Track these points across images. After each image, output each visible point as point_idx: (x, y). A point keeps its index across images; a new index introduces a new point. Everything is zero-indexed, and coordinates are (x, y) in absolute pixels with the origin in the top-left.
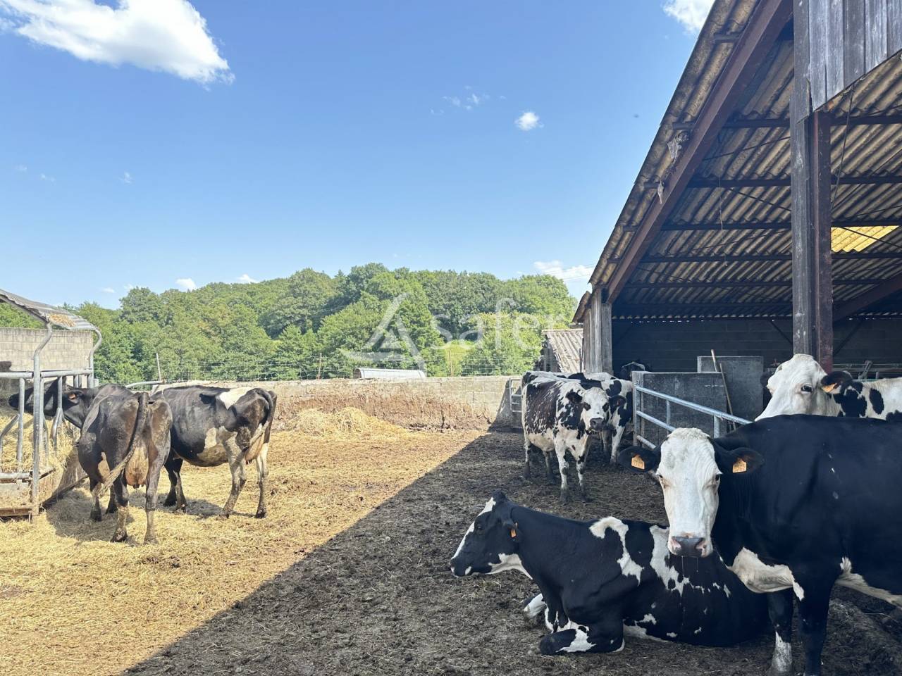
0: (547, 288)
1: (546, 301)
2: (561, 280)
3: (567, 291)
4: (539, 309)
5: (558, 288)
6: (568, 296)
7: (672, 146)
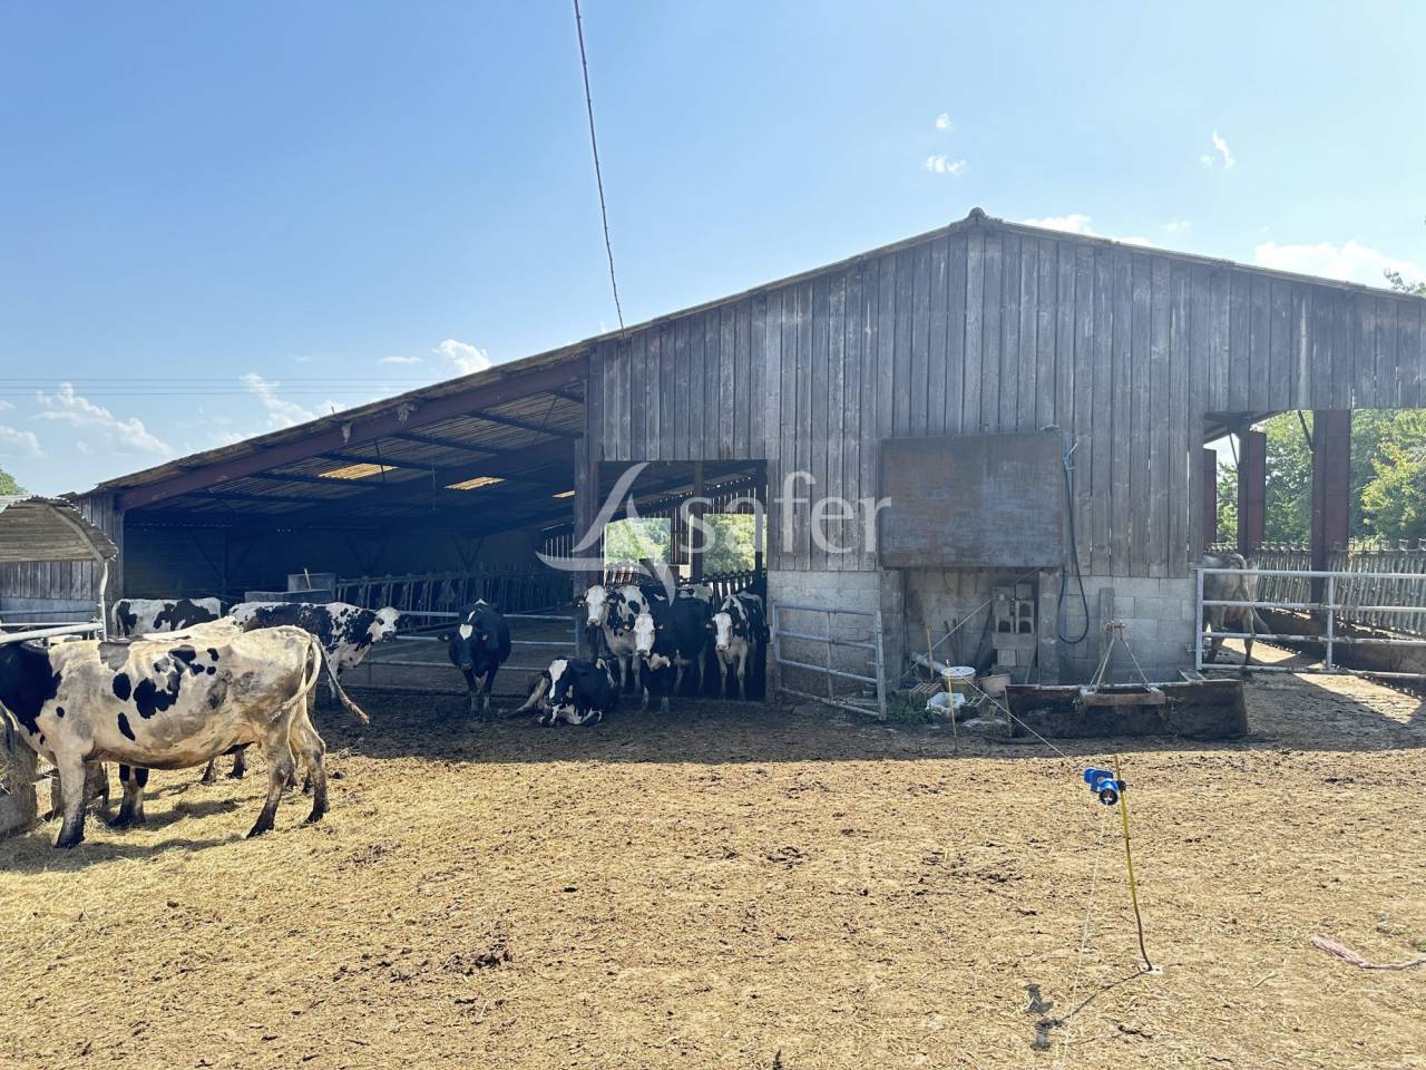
7: (400, 410)
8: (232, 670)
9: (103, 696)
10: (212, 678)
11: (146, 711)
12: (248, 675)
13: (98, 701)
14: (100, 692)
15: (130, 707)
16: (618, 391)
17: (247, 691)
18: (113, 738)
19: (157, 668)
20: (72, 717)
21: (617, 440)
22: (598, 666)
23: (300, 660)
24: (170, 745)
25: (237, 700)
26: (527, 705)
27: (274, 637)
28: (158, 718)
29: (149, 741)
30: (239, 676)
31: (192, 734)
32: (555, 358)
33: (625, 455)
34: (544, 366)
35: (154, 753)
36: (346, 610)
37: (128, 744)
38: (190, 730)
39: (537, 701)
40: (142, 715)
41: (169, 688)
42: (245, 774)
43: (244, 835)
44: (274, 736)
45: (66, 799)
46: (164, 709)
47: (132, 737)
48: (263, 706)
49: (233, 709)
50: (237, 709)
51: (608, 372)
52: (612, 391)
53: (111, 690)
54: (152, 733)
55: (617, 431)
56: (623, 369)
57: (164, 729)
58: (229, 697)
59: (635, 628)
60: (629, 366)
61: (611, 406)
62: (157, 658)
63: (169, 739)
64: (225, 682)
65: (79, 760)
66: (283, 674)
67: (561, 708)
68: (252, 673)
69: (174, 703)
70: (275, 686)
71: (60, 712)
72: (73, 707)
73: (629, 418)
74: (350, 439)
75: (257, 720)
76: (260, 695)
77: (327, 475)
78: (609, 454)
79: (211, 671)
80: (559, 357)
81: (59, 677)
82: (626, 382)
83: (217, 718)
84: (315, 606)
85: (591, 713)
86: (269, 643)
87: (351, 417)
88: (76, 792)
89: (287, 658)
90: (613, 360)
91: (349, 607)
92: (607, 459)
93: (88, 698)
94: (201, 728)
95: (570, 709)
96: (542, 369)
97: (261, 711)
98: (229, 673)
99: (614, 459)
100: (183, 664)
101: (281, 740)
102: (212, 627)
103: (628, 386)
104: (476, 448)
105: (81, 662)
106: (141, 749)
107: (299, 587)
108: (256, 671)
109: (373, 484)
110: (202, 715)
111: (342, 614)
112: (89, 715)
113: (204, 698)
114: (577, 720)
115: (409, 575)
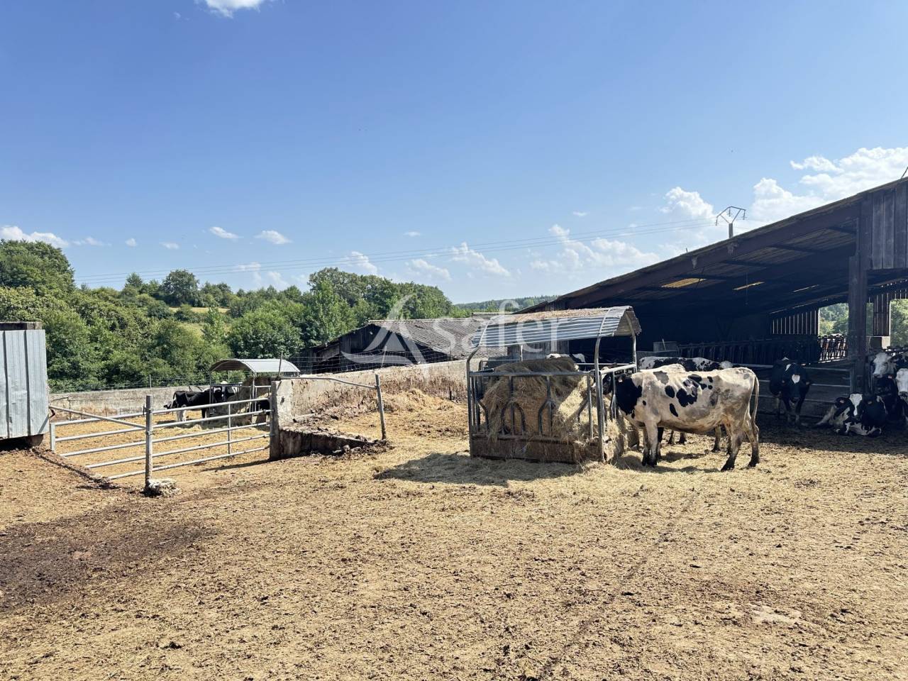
0: (42, 258)
1: (47, 274)
2: (59, 249)
3: (67, 262)
4: (38, 282)
5: (56, 258)
6: (69, 268)
7: (729, 247)
8: (720, 388)
9: (661, 395)
10: (711, 391)
11: (683, 404)
12: (727, 391)
13: (659, 398)
14: (659, 394)
15: (675, 401)
16: (884, 223)
17: (727, 398)
18: (668, 416)
19: (685, 384)
20: (650, 405)
21: (883, 255)
22: (878, 400)
23: (751, 385)
24: (694, 421)
25: (722, 403)
26: (822, 422)
27: (737, 373)
28: (689, 407)
29: (685, 418)
30: (723, 391)
31: (705, 417)
32: (835, 206)
33: (889, 264)
34: (826, 212)
35: (687, 424)
36: (704, 362)
37: (674, 419)
38: (704, 415)
39: (828, 421)
40: (682, 405)
41: (693, 394)
42: (685, 443)
43: (720, 469)
44: (738, 422)
45: (651, 442)
46: (692, 403)
47: (676, 415)
48: (734, 407)
49: (720, 406)
50: (722, 407)
51: (876, 212)
52: (880, 224)
53: (665, 393)
54: (687, 414)
55: (883, 249)
56: (889, 208)
57: (692, 413)
58: (719, 401)
59: (897, 378)
60: (893, 206)
61: (878, 234)
62: (684, 380)
63: (695, 418)
64: (718, 394)
65: (656, 425)
66: (744, 391)
67: (851, 424)
68: (729, 390)
69: (696, 401)
70: (740, 397)
71: (644, 403)
72: (649, 400)
73: (893, 241)
74: (697, 265)
75: (731, 413)
76: (733, 401)
77: (665, 286)
78: (876, 265)
79: (710, 387)
80: (837, 205)
81: (640, 388)
82: (891, 216)
83: (714, 411)
84: (686, 359)
85: (874, 429)
86: (736, 376)
87: (697, 253)
88: (655, 439)
89: (746, 384)
90: (880, 204)
91: (705, 360)
92: (875, 268)
93: (654, 396)
94: (708, 414)
95: (858, 426)
96: (824, 214)
97: (733, 409)
98: (719, 389)
99: (881, 268)
100: (696, 383)
101: (741, 424)
102: (671, 367)
103: (892, 220)
104: (758, 264)
105: (649, 380)
106: (681, 421)
107: (660, 349)
108: (731, 389)
109: (688, 289)
110: (708, 408)
111: (702, 364)
112: (656, 404)
113: (708, 400)
114: (864, 433)
115: (691, 344)
